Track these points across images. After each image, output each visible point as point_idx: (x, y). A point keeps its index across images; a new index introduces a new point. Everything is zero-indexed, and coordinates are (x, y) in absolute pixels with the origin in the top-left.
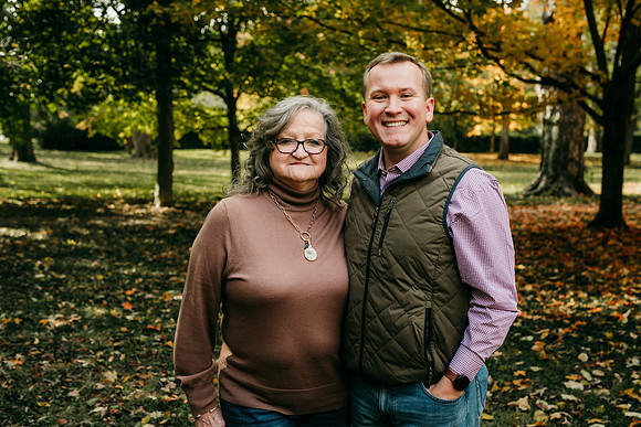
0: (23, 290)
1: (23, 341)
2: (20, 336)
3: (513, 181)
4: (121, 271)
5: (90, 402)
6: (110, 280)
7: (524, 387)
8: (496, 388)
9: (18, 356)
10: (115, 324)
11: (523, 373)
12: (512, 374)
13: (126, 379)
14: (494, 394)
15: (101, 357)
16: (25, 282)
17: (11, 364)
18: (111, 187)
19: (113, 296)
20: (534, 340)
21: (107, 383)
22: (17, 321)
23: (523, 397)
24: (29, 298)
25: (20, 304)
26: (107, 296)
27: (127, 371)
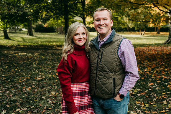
0: (30, 70)
1: (30, 83)
2: (30, 82)
3: (161, 39)
4: (55, 65)
5: (48, 100)
6: (53, 67)
7: (165, 98)
8: (157, 98)
9: (29, 87)
10: (54, 79)
11: (165, 94)
12: (162, 94)
13: (57, 94)
14: (157, 99)
15: (51, 88)
16: (31, 67)
17: (27, 89)
18: (53, 42)
19: (53, 72)
20: (168, 84)
21: (52, 95)
22: (29, 78)
23: (165, 100)
24: (32, 72)
25: (30, 73)
26: (52, 71)
27: (57, 91)
